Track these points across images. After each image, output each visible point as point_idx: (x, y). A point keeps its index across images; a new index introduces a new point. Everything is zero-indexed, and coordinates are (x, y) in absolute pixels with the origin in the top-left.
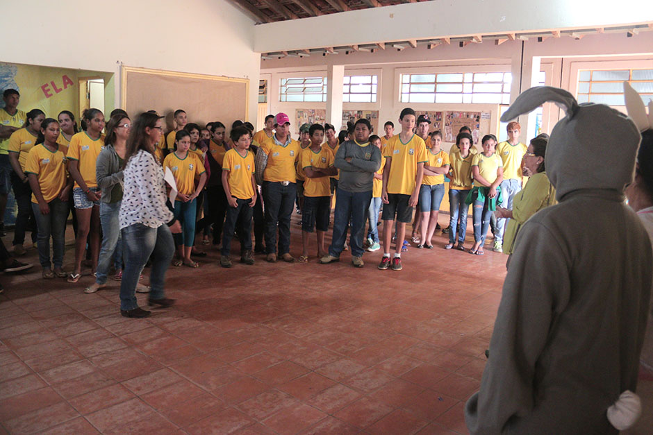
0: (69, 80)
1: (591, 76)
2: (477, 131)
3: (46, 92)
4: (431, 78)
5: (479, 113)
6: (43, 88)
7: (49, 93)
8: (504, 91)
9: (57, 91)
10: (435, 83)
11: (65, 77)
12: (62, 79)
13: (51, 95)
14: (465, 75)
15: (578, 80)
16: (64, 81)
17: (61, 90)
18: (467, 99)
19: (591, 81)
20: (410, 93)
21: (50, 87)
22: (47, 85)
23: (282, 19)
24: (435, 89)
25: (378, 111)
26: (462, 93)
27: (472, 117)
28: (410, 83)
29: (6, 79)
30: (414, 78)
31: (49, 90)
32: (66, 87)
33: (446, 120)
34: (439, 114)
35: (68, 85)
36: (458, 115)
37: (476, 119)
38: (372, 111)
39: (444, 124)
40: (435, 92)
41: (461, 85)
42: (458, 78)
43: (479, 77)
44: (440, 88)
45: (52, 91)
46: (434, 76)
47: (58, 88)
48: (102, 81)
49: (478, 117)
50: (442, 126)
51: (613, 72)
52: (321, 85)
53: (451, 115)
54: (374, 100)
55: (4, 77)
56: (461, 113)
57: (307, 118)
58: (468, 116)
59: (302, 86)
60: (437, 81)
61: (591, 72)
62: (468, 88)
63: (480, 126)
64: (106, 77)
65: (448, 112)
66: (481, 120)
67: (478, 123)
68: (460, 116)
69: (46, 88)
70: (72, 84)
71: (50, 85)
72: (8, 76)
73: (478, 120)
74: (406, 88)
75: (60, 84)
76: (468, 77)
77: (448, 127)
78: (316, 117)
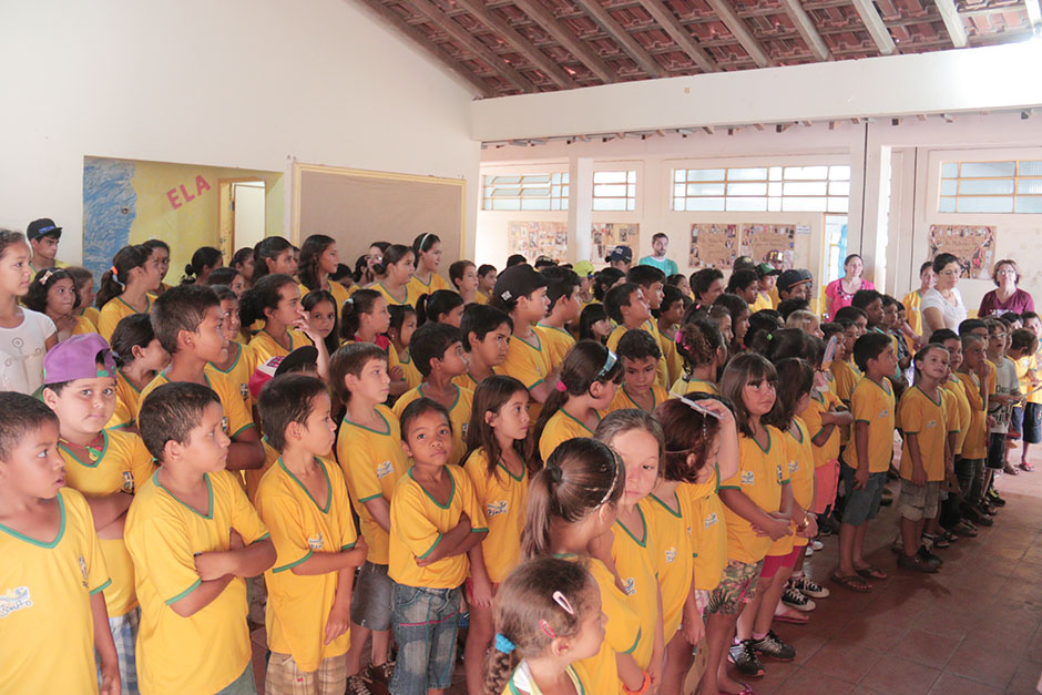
0: (204, 182)
1: (959, 171)
2: (791, 252)
3: (173, 200)
4: (719, 174)
5: (793, 226)
6: (169, 194)
7: (177, 202)
8: (830, 193)
9: (189, 199)
10: (726, 181)
11: (199, 179)
12: (194, 182)
13: (180, 205)
14: (771, 169)
15: (940, 177)
16: (198, 185)
17: (193, 197)
18: (774, 205)
19: (959, 178)
20: (687, 196)
21: (179, 193)
22: (174, 191)
23: (513, 93)
24: (726, 190)
25: (638, 225)
26: (766, 196)
27: (782, 231)
28: (687, 183)
29: (120, 182)
30: (693, 175)
31: (177, 197)
32: (200, 193)
33: (743, 236)
34: (731, 227)
35: (204, 190)
36: (762, 229)
37: (789, 234)
38: (629, 225)
39: (740, 243)
40: (725, 196)
41: (765, 185)
42: (759, 174)
43: (791, 173)
44: (734, 189)
45: (182, 199)
46: (724, 171)
47: (190, 194)
48: (262, 184)
49: (792, 232)
50: (737, 245)
51: (992, 164)
52: (548, 185)
53: (750, 230)
54: (632, 206)
55: (119, 179)
56: (766, 227)
57: (526, 235)
58: (776, 230)
59: (519, 186)
60: (729, 179)
61: (959, 165)
62: (775, 189)
63: (795, 245)
64: (268, 178)
65: (745, 224)
66: (796, 236)
67: (791, 240)
68: (765, 231)
69: (174, 195)
70: (208, 188)
71: (179, 190)
72: (122, 179)
73: (791, 237)
74: (680, 190)
75: (192, 189)
76: (776, 173)
77: (746, 247)
78: (540, 233)
